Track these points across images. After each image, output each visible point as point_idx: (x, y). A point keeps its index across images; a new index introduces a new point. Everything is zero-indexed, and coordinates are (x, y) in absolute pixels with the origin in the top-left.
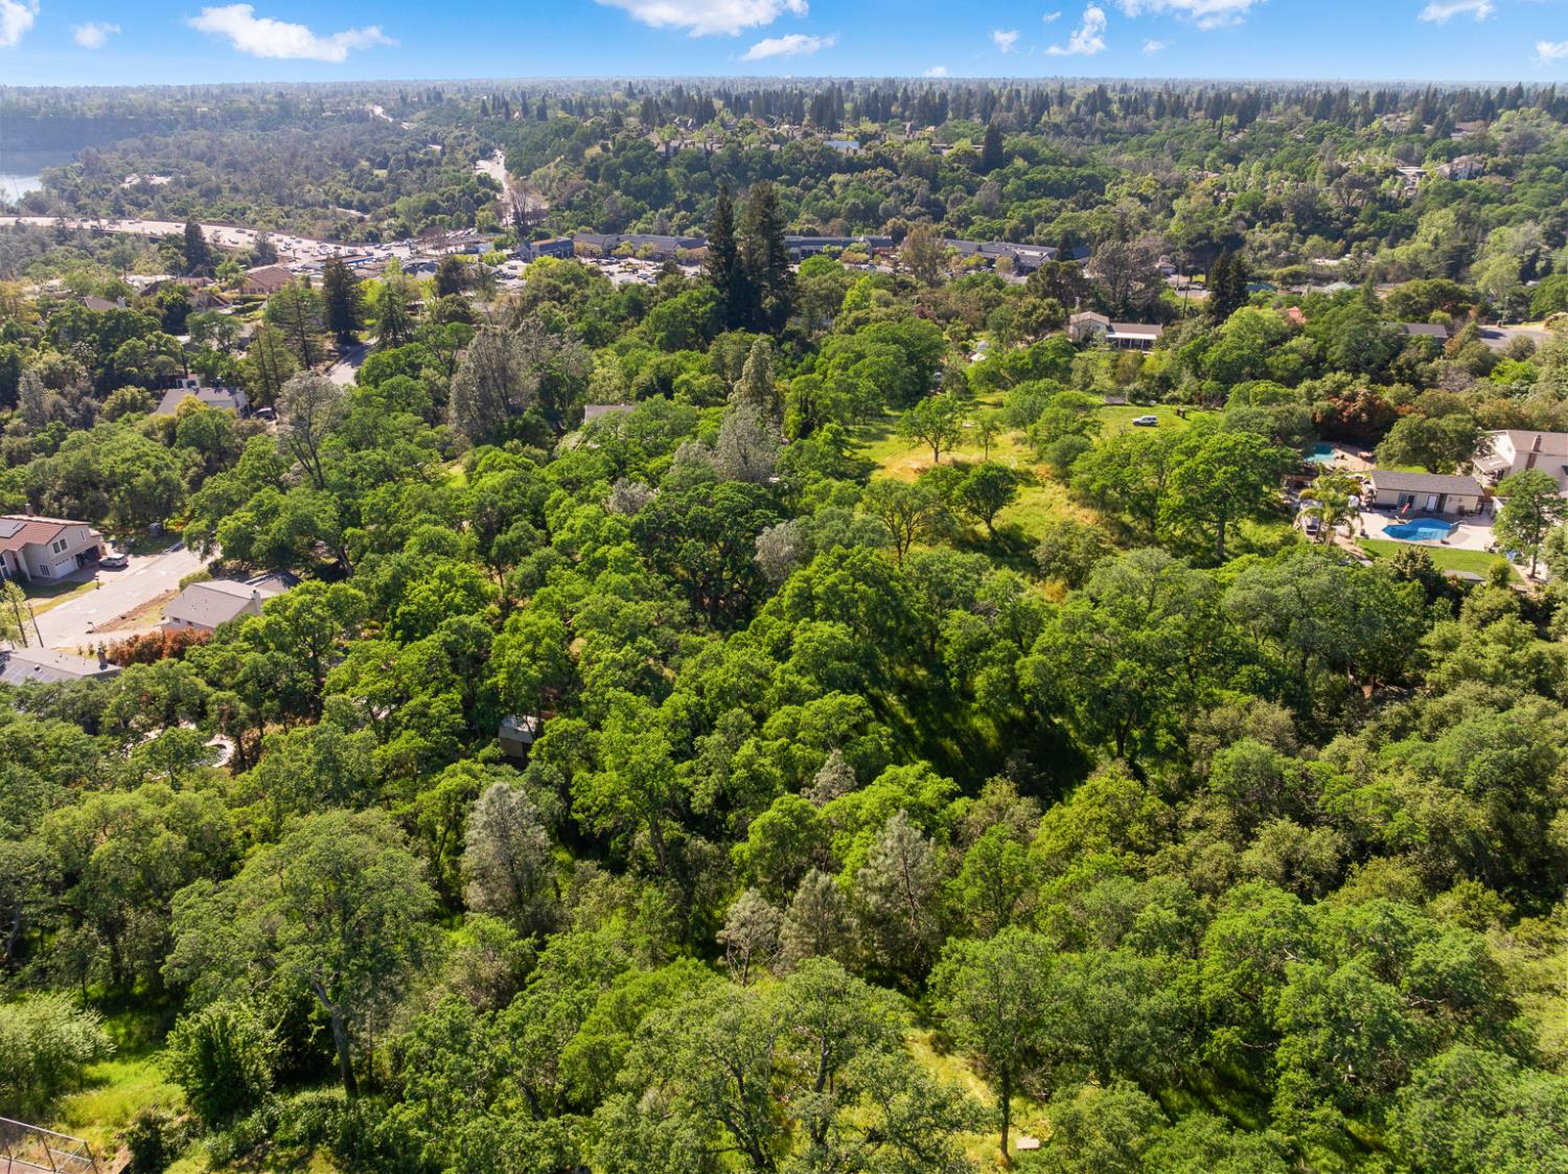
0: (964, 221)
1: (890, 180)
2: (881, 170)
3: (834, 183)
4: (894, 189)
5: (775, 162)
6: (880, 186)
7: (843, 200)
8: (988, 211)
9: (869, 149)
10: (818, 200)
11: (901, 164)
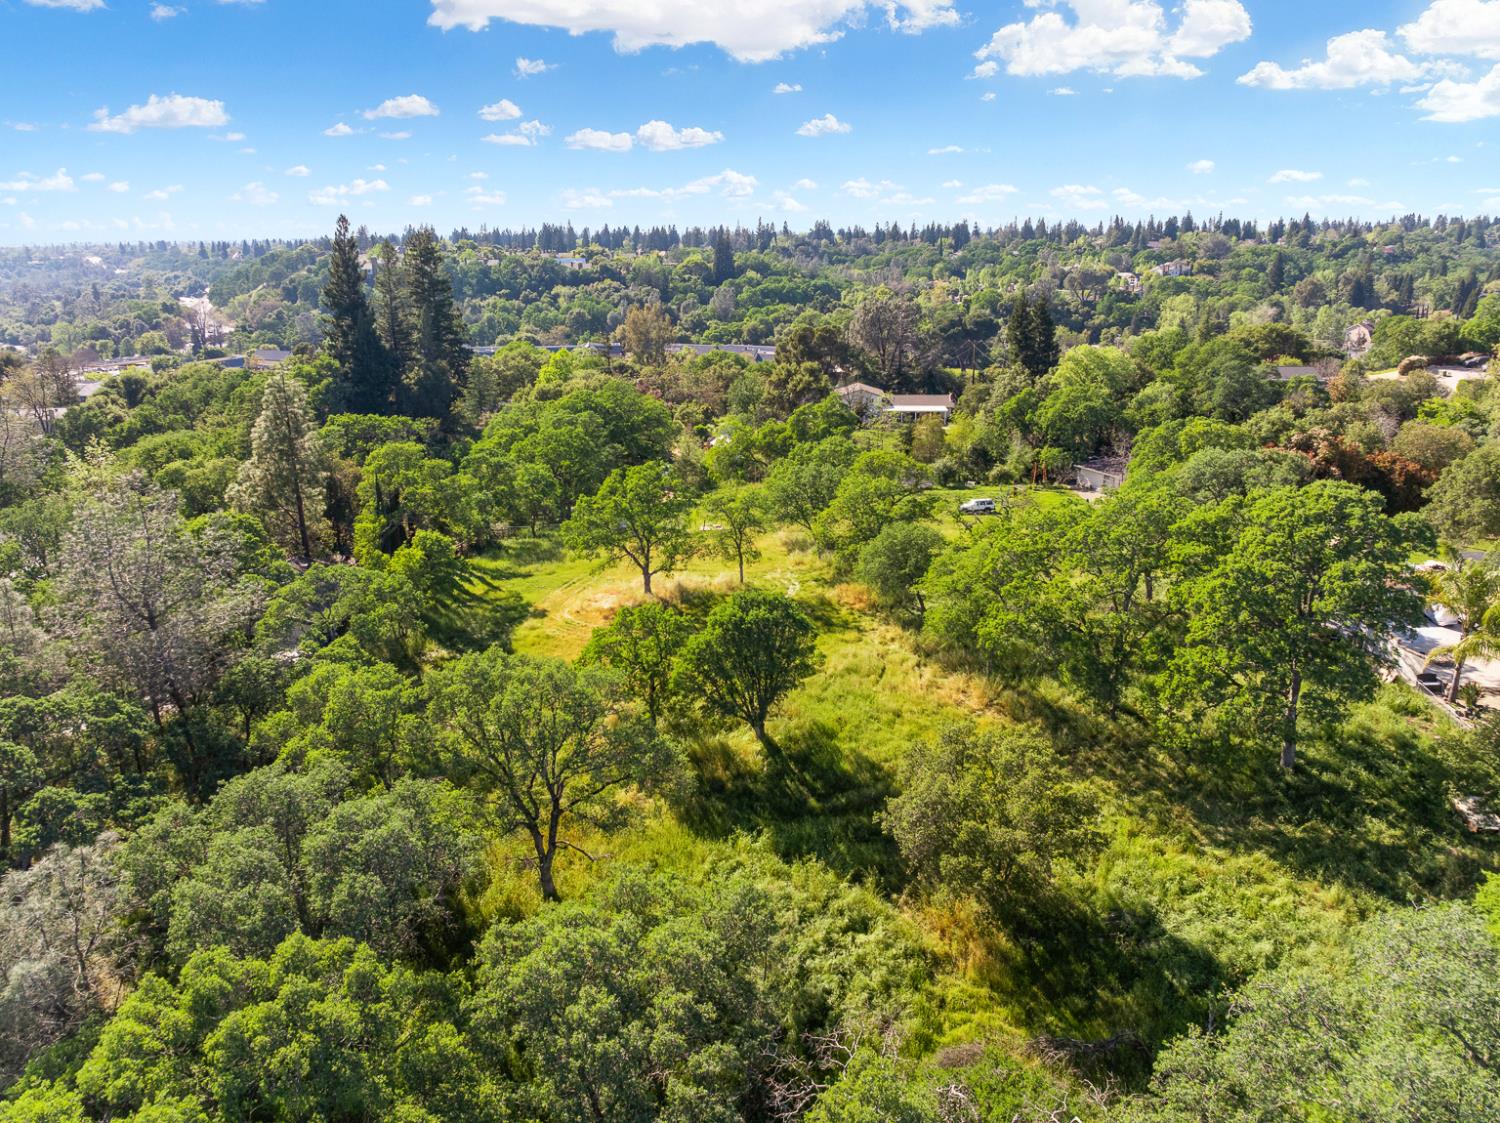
0: (699, 326)
1: (617, 290)
2: (608, 281)
3: (557, 296)
4: (622, 298)
5: (494, 277)
6: (607, 297)
7: (569, 309)
8: (723, 316)
9: (595, 263)
10: (540, 311)
11: (630, 276)
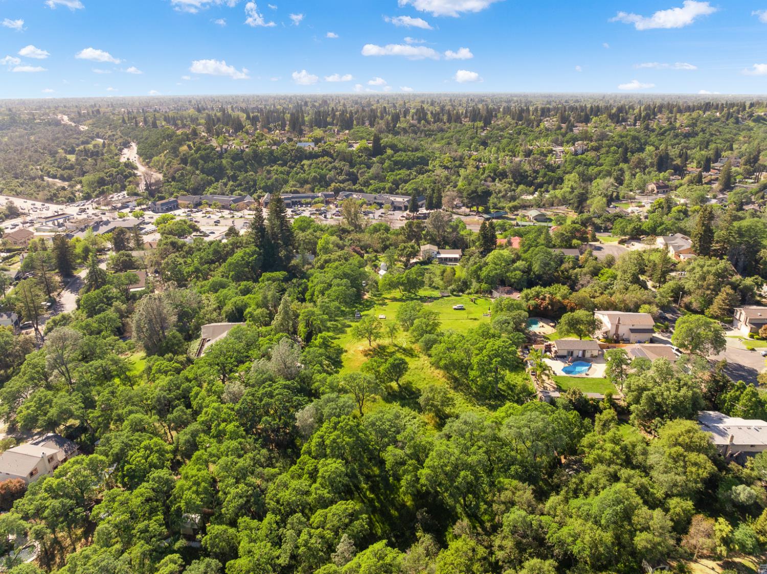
0: (367, 184)
1: (330, 163)
2: (326, 158)
3: (304, 164)
4: (333, 167)
5: (275, 155)
6: (326, 166)
7: (309, 173)
8: (377, 178)
9: (319, 147)
10: (297, 174)
11: (336, 155)
